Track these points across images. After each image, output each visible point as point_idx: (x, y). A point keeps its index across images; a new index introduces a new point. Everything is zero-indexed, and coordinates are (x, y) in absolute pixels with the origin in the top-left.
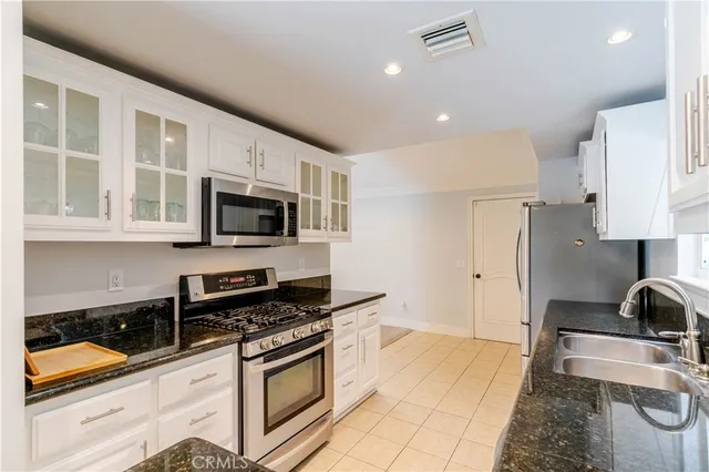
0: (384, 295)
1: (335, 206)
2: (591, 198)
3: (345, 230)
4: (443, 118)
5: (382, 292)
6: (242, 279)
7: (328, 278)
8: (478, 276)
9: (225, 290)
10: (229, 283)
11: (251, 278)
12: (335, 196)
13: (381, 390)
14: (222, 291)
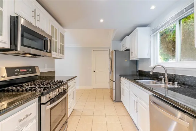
0: (76, 76)
1: (61, 45)
2: (128, 50)
3: (63, 54)
4: (102, 21)
5: (76, 75)
6: (25, 70)
7: (54, 72)
8: (94, 71)
9: (17, 75)
10: (20, 72)
11: (29, 70)
12: (61, 42)
13: (75, 108)
14: (16, 75)
